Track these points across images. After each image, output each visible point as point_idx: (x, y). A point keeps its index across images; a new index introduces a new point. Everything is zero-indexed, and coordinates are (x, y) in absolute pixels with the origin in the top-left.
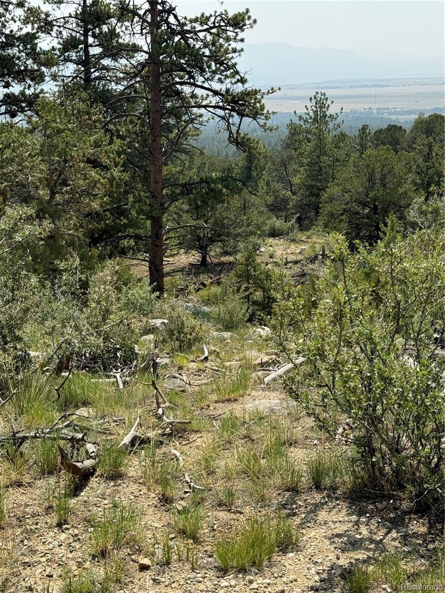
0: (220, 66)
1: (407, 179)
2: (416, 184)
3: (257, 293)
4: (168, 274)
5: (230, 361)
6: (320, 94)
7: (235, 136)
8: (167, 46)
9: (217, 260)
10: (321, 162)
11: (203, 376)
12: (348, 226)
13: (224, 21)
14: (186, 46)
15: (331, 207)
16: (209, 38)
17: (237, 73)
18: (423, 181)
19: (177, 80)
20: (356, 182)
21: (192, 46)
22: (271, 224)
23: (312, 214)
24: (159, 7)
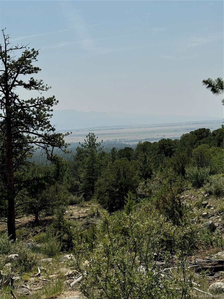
0: (42, 123)
1: (136, 173)
2: (140, 176)
3: (65, 235)
4: (18, 228)
5: (52, 274)
6: (91, 134)
7: (50, 156)
8: (15, 114)
9: (43, 219)
10: (94, 166)
11: (38, 285)
12: (109, 198)
13: (42, 102)
14: (24, 114)
15: (100, 189)
16: (35, 110)
17: (50, 126)
18: (143, 174)
19: (20, 130)
20: (111, 176)
21: (27, 113)
22: (70, 198)
23: (91, 192)
24: (10, 96)
